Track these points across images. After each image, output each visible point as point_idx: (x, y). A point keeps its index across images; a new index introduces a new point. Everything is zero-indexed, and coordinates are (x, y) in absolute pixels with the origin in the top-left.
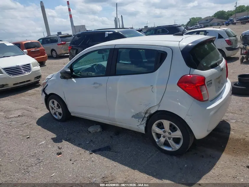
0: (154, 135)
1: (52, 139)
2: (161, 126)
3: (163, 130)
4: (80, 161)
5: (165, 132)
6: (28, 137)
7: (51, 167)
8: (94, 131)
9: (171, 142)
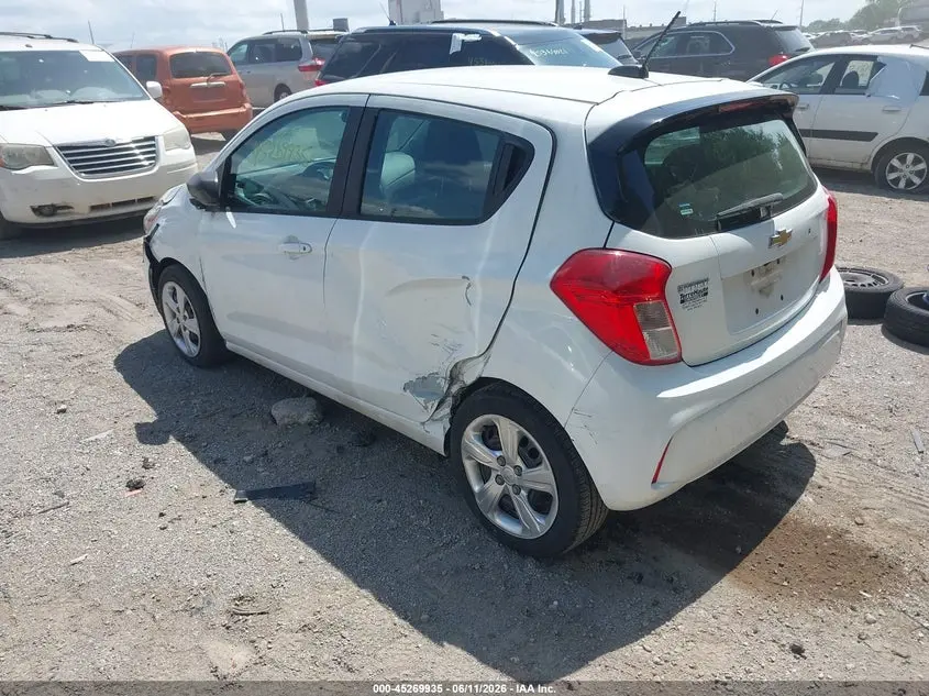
0: (469, 465)
1: (139, 426)
2: (490, 437)
3: (498, 454)
4: (192, 521)
5: (502, 461)
6: (63, 407)
7: (86, 531)
8: (286, 420)
9: (521, 502)
